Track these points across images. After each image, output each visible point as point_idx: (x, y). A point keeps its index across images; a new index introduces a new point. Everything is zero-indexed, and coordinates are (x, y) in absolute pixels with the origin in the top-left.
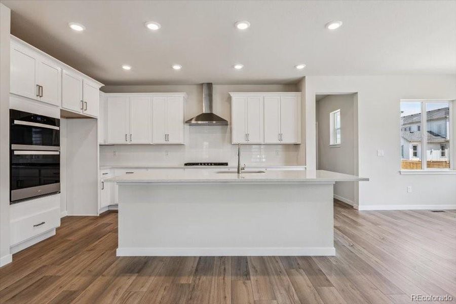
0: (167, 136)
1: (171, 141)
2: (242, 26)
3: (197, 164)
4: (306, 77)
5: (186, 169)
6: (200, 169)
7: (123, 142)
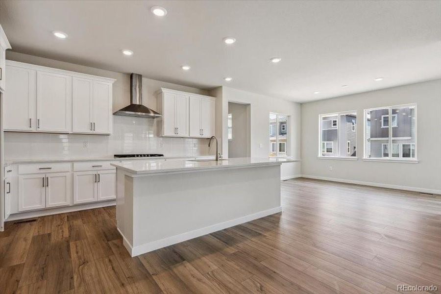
0: (92, 126)
1: (98, 131)
2: (229, 41)
3: (133, 156)
4: (223, 87)
5: (123, 162)
6: (138, 161)
7: (27, 129)
